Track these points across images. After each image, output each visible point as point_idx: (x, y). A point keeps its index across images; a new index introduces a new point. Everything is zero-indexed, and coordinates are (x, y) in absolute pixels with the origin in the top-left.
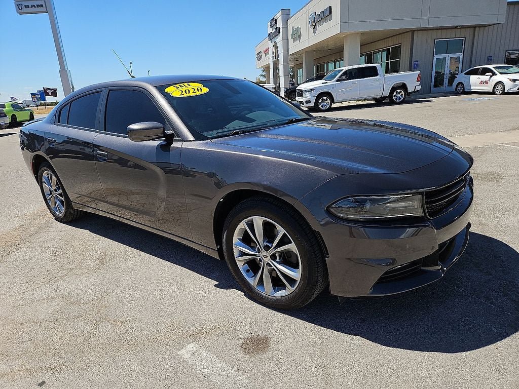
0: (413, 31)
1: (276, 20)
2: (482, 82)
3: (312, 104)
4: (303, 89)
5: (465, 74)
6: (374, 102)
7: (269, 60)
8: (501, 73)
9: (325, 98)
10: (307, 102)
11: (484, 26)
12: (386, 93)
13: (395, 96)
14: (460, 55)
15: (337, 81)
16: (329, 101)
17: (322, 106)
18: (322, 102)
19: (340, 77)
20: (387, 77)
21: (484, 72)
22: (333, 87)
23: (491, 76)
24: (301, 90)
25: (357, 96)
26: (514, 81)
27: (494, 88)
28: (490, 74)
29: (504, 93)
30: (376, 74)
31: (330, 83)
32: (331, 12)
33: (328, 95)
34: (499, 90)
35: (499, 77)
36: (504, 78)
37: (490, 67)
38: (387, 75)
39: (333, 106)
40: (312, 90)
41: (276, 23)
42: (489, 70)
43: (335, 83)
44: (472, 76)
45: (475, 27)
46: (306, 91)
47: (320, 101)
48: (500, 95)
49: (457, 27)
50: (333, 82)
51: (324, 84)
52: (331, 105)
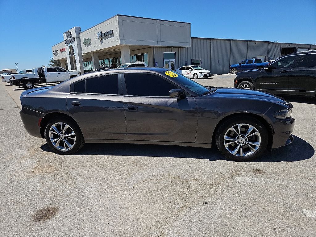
0: (153, 47)
1: (71, 32)
2: (188, 73)
5: (179, 69)
7: (66, 56)
8: (195, 69)
11: (182, 47)
14: (174, 60)
21: (188, 69)
23: (191, 71)
26: (201, 73)
27: (193, 76)
28: (191, 70)
29: (198, 78)
32: (113, 33)
34: (195, 77)
35: (194, 71)
36: (197, 72)
37: (190, 66)
41: (71, 34)
42: (190, 68)
44: (183, 70)
45: (179, 47)
48: (196, 79)
49: (172, 47)
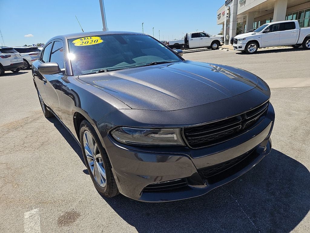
3: (243, 49)
4: (238, 39)
6: (292, 48)
7: (224, 19)
9: (253, 45)
10: (240, 47)
12: (301, 41)
13: (307, 43)
15: (263, 33)
16: (255, 46)
17: (250, 50)
18: (250, 47)
19: (266, 30)
20: (302, 30)
22: (259, 37)
24: (236, 39)
25: (277, 43)
30: (294, 28)
31: (257, 34)
33: (256, 42)
38: (302, 29)
39: (259, 50)
40: (244, 39)
43: (261, 34)
46: (239, 40)
47: (249, 46)
50: (261, 33)
51: (253, 35)
52: (257, 49)
